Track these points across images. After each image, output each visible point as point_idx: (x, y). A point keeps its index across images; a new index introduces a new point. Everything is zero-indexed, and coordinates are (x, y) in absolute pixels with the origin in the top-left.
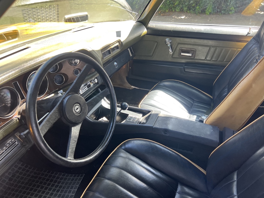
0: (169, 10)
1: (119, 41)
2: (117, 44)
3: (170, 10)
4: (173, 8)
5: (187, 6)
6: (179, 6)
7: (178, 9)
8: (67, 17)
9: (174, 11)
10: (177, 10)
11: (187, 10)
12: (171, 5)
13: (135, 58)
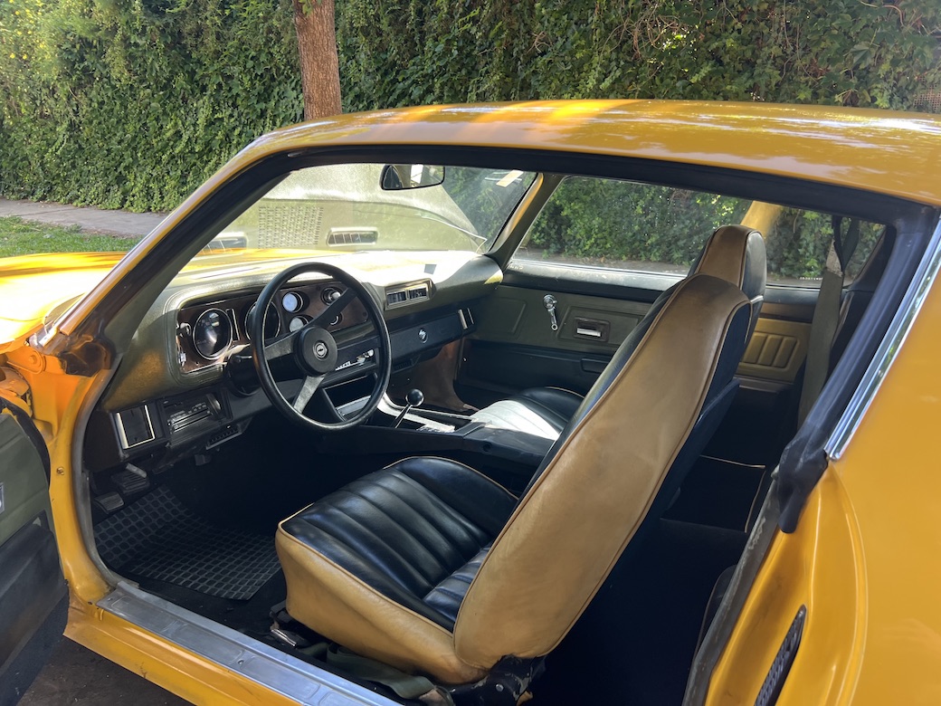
0: (632, 256)
1: (428, 282)
2: (425, 286)
3: (634, 256)
4: (642, 253)
5: (682, 248)
6: (659, 249)
7: (655, 255)
8: (335, 230)
9: (643, 258)
10: (653, 258)
11: (682, 259)
12: (637, 244)
13: (476, 336)
